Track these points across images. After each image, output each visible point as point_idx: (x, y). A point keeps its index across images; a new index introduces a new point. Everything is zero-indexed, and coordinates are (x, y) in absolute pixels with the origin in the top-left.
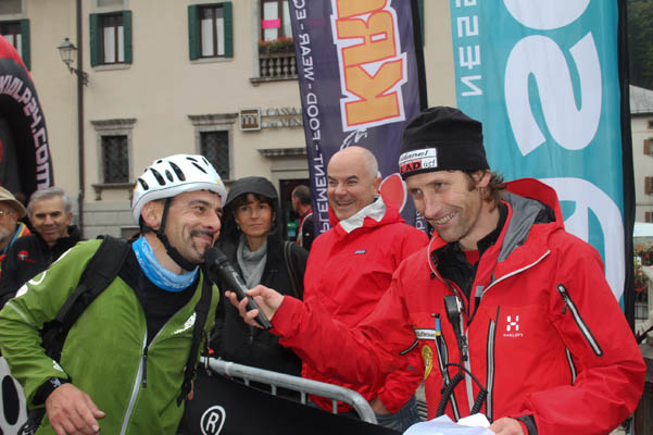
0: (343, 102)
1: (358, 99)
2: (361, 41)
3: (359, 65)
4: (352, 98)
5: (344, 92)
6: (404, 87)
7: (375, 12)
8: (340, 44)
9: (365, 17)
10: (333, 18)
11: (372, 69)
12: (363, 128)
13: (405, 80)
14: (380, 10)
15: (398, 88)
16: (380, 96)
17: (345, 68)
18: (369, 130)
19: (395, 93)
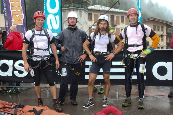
0: (12, 21)
1: (15, 20)
2: (15, 11)
3: (15, 15)
4: (14, 20)
5: (12, 19)
6: (23, 19)
7: (18, 6)
8: (12, 11)
9: (16, 7)
10: (11, 6)
11: (17, 16)
12: (16, 25)
13: (23, 18)
14: (19, 6)
15: (22, 19)
16: (19, 20)
17: (12, 15)
18: (17, 26)
19: (22, 20)
